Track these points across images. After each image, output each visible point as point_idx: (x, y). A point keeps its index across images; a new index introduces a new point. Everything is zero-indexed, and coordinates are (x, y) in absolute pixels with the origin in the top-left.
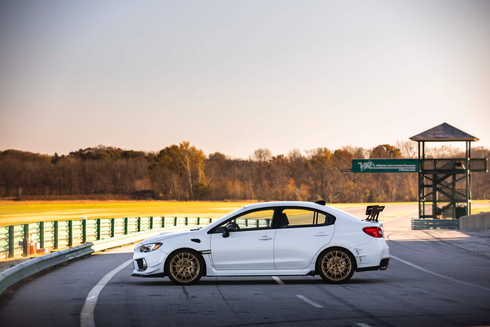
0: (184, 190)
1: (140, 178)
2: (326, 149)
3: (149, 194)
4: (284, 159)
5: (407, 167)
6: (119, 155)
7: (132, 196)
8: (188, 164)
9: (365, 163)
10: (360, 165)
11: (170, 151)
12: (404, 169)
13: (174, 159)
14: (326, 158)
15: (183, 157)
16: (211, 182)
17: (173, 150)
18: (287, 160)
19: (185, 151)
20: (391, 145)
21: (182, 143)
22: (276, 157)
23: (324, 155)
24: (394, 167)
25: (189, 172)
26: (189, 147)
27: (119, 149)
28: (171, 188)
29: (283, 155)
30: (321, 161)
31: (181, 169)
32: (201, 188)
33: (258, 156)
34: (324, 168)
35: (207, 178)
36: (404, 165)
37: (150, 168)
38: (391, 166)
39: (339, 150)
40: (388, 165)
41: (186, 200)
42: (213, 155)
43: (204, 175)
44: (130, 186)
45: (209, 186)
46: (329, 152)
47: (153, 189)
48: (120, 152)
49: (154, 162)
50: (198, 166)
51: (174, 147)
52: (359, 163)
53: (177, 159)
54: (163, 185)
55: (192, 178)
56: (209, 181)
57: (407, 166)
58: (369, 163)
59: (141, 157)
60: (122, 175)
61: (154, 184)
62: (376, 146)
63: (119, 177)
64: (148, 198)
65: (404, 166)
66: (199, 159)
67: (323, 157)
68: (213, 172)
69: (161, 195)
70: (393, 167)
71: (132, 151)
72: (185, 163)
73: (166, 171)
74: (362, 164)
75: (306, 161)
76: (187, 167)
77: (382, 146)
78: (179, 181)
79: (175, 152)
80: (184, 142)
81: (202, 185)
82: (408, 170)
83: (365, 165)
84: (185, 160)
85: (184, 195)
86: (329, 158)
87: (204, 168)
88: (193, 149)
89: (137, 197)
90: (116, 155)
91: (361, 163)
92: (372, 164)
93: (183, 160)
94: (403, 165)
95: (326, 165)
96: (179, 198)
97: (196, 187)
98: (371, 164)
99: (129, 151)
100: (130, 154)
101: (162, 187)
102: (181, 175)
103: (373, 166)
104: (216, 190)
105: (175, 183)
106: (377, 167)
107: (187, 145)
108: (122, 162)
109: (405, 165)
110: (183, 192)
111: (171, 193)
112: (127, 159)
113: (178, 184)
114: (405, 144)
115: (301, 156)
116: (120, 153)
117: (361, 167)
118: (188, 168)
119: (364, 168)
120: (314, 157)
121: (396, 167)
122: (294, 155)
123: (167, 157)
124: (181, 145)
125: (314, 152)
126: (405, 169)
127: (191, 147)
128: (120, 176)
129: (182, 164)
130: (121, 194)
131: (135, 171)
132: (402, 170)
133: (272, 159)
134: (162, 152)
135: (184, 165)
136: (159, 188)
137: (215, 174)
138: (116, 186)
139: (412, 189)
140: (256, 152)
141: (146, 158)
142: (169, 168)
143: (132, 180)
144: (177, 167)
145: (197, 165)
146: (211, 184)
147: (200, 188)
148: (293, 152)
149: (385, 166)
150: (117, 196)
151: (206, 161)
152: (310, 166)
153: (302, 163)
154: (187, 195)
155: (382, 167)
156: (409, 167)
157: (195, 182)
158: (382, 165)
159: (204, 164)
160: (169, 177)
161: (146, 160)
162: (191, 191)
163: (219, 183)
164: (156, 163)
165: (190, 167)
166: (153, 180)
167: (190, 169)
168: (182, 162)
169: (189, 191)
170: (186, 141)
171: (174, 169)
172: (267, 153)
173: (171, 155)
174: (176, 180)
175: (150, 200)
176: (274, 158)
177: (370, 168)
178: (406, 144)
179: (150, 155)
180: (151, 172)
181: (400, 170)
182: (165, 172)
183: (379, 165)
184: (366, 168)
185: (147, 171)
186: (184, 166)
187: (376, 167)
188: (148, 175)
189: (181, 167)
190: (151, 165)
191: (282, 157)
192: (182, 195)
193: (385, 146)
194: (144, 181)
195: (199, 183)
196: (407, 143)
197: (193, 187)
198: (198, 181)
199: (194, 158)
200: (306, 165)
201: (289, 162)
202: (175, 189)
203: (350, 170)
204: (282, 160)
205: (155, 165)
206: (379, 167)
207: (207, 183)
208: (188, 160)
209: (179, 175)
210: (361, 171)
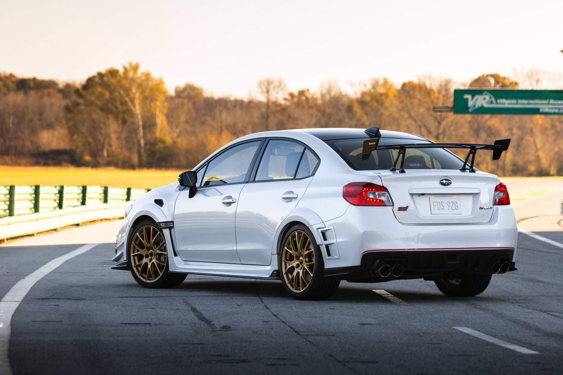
0: (130, 149)
1: (50, 126)
2: (386, 82)
3: (66, 157)
4: (310, 96)
5: (555, 104)
6: (12, 86)
7: (34, 160)
8: (137, 102)
9: (476, 97)
10: (467, 100)
11: (106, 79)
12: (550, 108)
13: (111, 93)
14: (387, 96)
15: (128, 90)
16: (178, 136)
17: (110, 76)
18: (315, 99)
19: (133, 80)
21: (127, 66)
22: (296, 93)
23: (382, 90)
24: (531, 104)
25: (139, 116)
26: (139, 72)
27: (11, 75)
28: (106, 146)
29: (308, 90)
30: (377, 101)
31: (124, 112)
32: (160, 146)
33: (265, 90)
34: (382, 115)
35: (171, 129)
36: (549, 102)
37: (68, 109)
38: (525, 102)
39: (410, 83)
40: (520, 101)
41: (131, 166)
42: (181, 89)
43: (165, 123)
44: (32, 143)
45: (174, 143)
46: (392, 86)
47: (73, 147)
48: (13, 79)
49: (74, 98)
50: (156, 106)
51: (113, 73)
52: (466, 96)
53: (117, 94)
54: (90, 140)
55: (144, 128)
56: (175, 135)
57: (556, 102)
58: (484, 96)
59: (51, 90)
60: (16, 121)
61: (75, 137)
62: (476, 77)
63: (11, 125)
64: (64, 164)
65: (549, 104)
66: (157, 93)
67: (381, 95)
68: (183, 118)
69: (88, 158)
70: (528, 104)
71: (34, 79)
72: (132, 101)
73: (97, 115)
74: (473, 98)
75: (351, 101)
76: (135, 107)
77: (487, 76)
78: (121, 132)
79: (113, 81)
80: (130, 64)
81: (162, 141)
82: (557, 111)
83: (477, 100)
84: (131, 95)
85: (130, 158)
86: (391, 95)
87: (165, 111)
88: (147, 76)
89: (42, 161)
90: (6, 86)
91: (468, 97)
92: (490, 98)
93: (128, 95)
94: (547, 102)
95: (386, 108)
96: (120, 165)
97: (151, 144)
98: (488, 97)
99: (29, 80)
100: (32, 84)
101: (89, 144)
102: (124, 122)
103: (492, 103)
104: (187, 151)
105: (114, 136)
106: (500, 103)
107: (136, 68)
108: (18, 98)
109: (552, 101)
110: (127, 153)
111: (105, 154)
112: (26, 93)
113: (119, 138)
114: (528, 74)
115: (341, 93)
116: (13, 82)
117: (470, 103)
118: (137, 110)
119: (474, 106)
120: (364, 94)
121: (535, 104)
122: (329, 92)
123: (99, 89)
124: (125, 68)
125: (365, 85)
126: (552, 108)
127: (142, 73)
128: (13, 123)
129: (126, 103)
130: (15, 155)
131: (41, 114)
132: (547, 110)
133: (288, 97)
134: (90, 80)
135: (130, 103)
136: (84, 145)
137: (187, 122)
138: (5, 141)
139: (541, 154)
140: (260, 84)
141: (61, 91)
142: (102, 109)
143: (34, 131)
144: (116, 108)
145: (153, 105)
146: (179, 140)
147: (157, 147)
148: (326, 85)
149: (514, 101)
150: (7, 159)
151: (170, 99)
152: (357, 109)
153: (343, 105)
154: (135, 159)
155: (509, 104)
156: (558, 104)
157: (149, 136)
158: (509, 101)
159: (166, 104)
160: (103, 125)
161: (59, 95)
162: (142, 151)
163: (193, 138)
164: (81, 101)
165: (142, 108)
166: (72, 131)
167: (140, 113)
168: (127, 99)
169: (139, 152)
170: (134, 62)
171: (111, 112)
172: (280, 86)
173: (106, 86)
174: (116, 131)
175: (67, 166)
176: (292, 95)
177: (486, 105)
178: (530, 74)
179: (68, 86)
180: (69, 116)
181: (541, 110)
182: (94, 116)
183: (503, 101)
184: (480, 105)
185: (62, 114)
186: (129, 106)
187: (497, 103)
188: (64, 122)
189: (124, 108)
190: (70, 104)
191: (306, 94)
192: (126, 159)
193: (492, 76)
194: (56, 134)
195: (156, 137)
196: (532, 72)
197: (146, 144)
198: (155, 133)
199: (148, 92)
200: (349, 108)
201: (319, 102)
202: (114, 148)
203: (450, 109)
204: (307, 99)
205: (77, 104)
206: (504, 104)
207: (172, 138)
208: (137, 95)
209: (120, 122)
210: (470, 110)
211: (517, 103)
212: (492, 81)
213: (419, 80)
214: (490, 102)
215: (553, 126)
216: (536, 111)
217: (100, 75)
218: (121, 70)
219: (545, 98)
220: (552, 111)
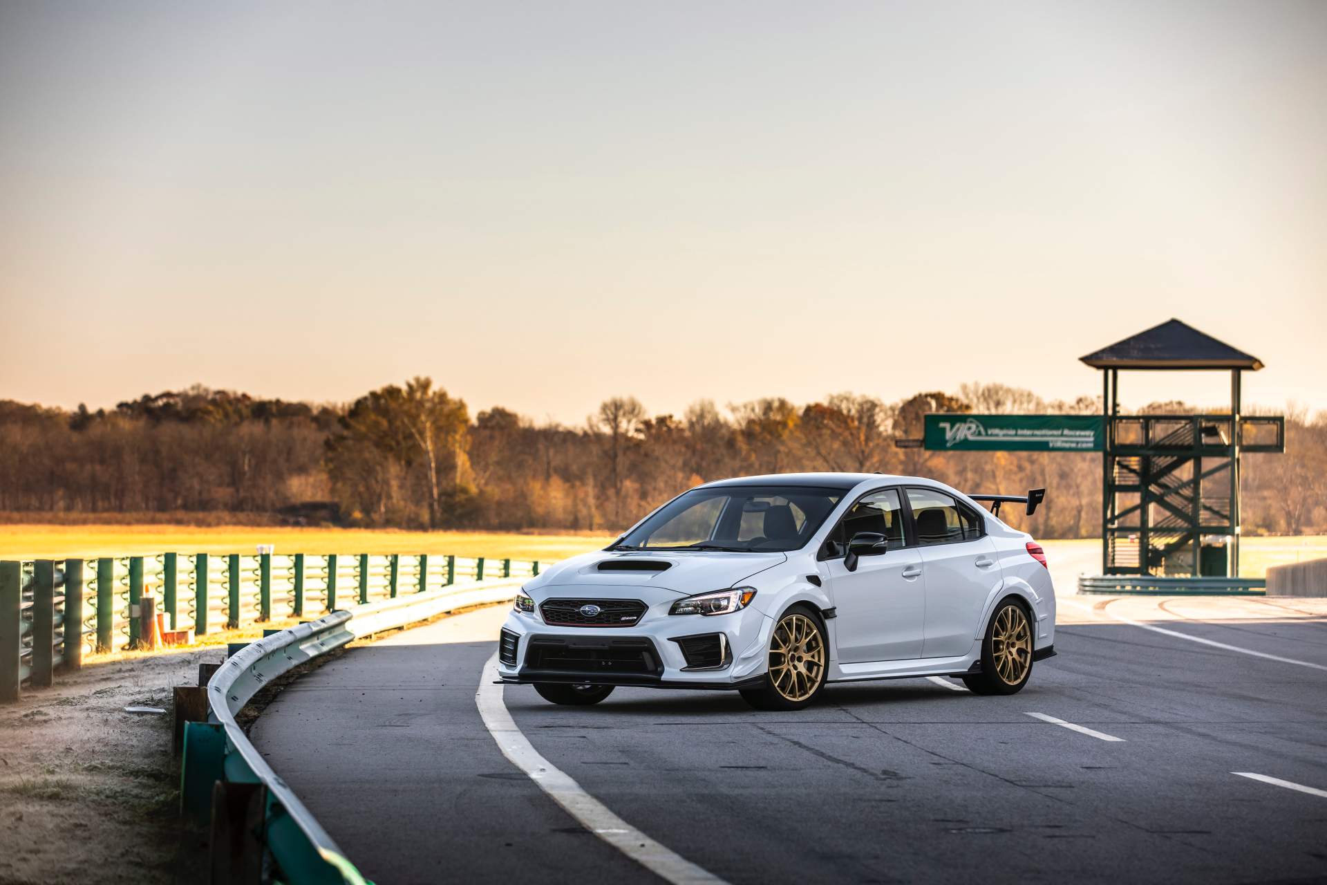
0: (417, 503)
1: (302, 470)
2: (783, 404)
3: (323, 513)
4: (673, 426)
5: (1071, 436)
6: (247, 412)
7: (280, 517)
8: (428, 434)
9: (957, 425)
10: (944, 430)
11: (383, 401)
12: (1063, 442)
13: (390, 422)
14: (784, 424)
15: (414, 419)
16: (486, 484)
17: (388, 397)
18: (682, 430)
19: (421, 403)
20: (948, 393)
21: (413, 382)
22: (654, 422)
23: (777, 417)
24: (1036, 436)
25: (431, 455)
26: (430, 393)
27: (244, 396)
28: (384, 497)
29: (671, 417)
30: (771, 433)
31: (409, 449)
32: (460, 498)
33: (611, 417)
34: (779, 452)
35: (477, 474)
36: (1062, 432)
37: (328, 445)
38: (1029, 432)
39: (817, 406)
40: (1020, 432)
41: (421, 527)
42: (487, 416)
43: (468, 464)
44: (276, 493)
45: (481, 492)
46: (792, 409)
47: (336, 500)
48: (248, 403)
49: (337, 428)
50: (455, 441)
51: (392, 392)
52: (942, 425)
53: (398, 423)
54: (361, 489)
55: (438, 472)
56: (483, 482)
57: (1072, 433)
58: (968, 425)
59: (301, 418)
60: (253, 462)
61: (339, 485)
62: (910, 397)
63: (246, 468)
64: (323, 523)
65: (1062, 435)
66: (456, 423)
67: (776, 423)
68: (493, 457)
69: (357, 515)
70: (1033, 435)
71: (278, 402)
72: (422, 433)
73: (371, 453)
74: (952, 428)
75: (733, 432)
76: (425, 442)
77: (926, 396)
78: (405, 478)
79: (393, 405)
80: (417, 380)
81: (464, 490)
82: (1073, 445)
83: (958, 429)
84: (420, 425)
85: (417, 515)
86: (791, 424)
87: (468, 448)
88: (442, 396)
89: (292, 520)
90: (238, 412)
91: (945, 425)
92: (977, 426)
93: (415, 425)
94: (1059, 432)
95: (783, 443)
96: (404, 524)
97: (449, 495)
98: (974, 426)
99: (270, 402)
100: (274, 409)
101: (360, 494)
102: (409, 463)
103: (980, 434)
104: (499, 504)
105: (394, 484)
106: (991, 435)
107: (425, 385)
108: (256, 429)
109: (1066, 432)
110: (413, 508)
111: (383, 509)
112: (267, 421)
113: (401, 487)
115: (717, 421)
116: (247, 406)
117: (949, 435)
118: (429, 445)
119: (955, 439)
120: (751, 422)
121: (1042, 436)
122: (701, 416)
123: (373, 416)
124: (410, 386)
125: (753, 410)
126: (1066, 442)
127: (435, 393)
128: (249, 466)
129: (411, 436)
130: (251, 511)
131: (290, 451)
132: (1059, 445)
133: (641, 426)
134: (359, 403)
135: (417, 436)
136: (352, 495)
137: (498, 463)
138: (237, 491)
140: (605, 408)
141: (316, 419)
142: (377, 445)
143: (280, 477)
144: (398, 443)
145: (450, 439)
146: (489, 489)
147: (457, 499)
148: (698, 409)
149: (1013, 432)
151: (472, 430)
152: (741, 443)
153: (722, 438)
154: (425, 516)
155: (1004, 435)
156: (1076, 436)
157: (444, 483)
158: (1005, 432)
159: (469, 438)
160: (378, 468)
161: (314, 425)
162: (436, 506)
163: (508, 486)
164: (345, 433)
165: (435, 443)
166: (335, 475)
167: (433, 451)
168: (414, 430)
169: (431, 506)
170: (423, 377)
171: (391, 449)
172: (633, 410)
173: (385, 412)
174: (397, 477)
175: (327, 527)
176: (648, 424)
177: (971, 438)
179: (325, 411)
180: (330, 454)
181: (1051, 445)
182: (367, 455)
183: (996, 431)
184: (962, 438)
185: (319, 452)
186: (416, 440)
187: (987, 435)
188: (322, 463)
189: (410, 443)
190: (331, 437)
191: (668, 423)
192: (412, 516)
193: (933, 396)
194: (311, 480)
195: (455, 485)
197: (440, 495)
198: (453, 479)
199: (442, 422)
200: (731, 443)
201: (687, 434)
202: (395, 501)
203: (919, 444)
204: (669, 429)
205: (342, 438)
206: (997, 435)
207: (478, 486)
208: (428, 425)
209: (403, 463)
210: (948, 445)
211: (1016, 435)
212: (933, 403)
213: (831, 403)
214: (977, 433)
215: (1021, 468)
216: (1043, 447)
217: (373, 394)
218: (404, 388)
219: (1057, 428)
220: (1067, 445)
